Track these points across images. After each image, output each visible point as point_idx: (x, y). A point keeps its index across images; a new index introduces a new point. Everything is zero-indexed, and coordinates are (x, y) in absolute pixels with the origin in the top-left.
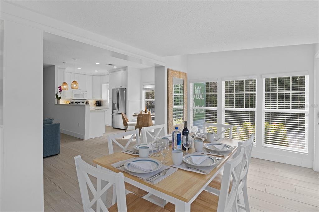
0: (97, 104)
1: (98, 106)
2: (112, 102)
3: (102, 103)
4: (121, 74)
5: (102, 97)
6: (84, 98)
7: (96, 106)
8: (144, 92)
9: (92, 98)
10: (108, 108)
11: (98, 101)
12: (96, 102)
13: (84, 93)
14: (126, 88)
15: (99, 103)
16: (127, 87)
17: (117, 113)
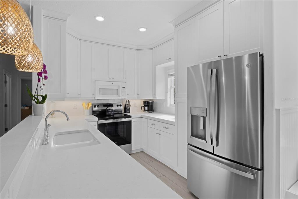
0: (146, 108)
1: (148, 111)
3: (154, 105)
5: (154, 94)
6: (119, 96)
7: (145, 111)
9: (136, 95)
11: (148, 102)
12: (145, 103)
13: (119, 86)
15: (149, 106)
17: (213, 154)
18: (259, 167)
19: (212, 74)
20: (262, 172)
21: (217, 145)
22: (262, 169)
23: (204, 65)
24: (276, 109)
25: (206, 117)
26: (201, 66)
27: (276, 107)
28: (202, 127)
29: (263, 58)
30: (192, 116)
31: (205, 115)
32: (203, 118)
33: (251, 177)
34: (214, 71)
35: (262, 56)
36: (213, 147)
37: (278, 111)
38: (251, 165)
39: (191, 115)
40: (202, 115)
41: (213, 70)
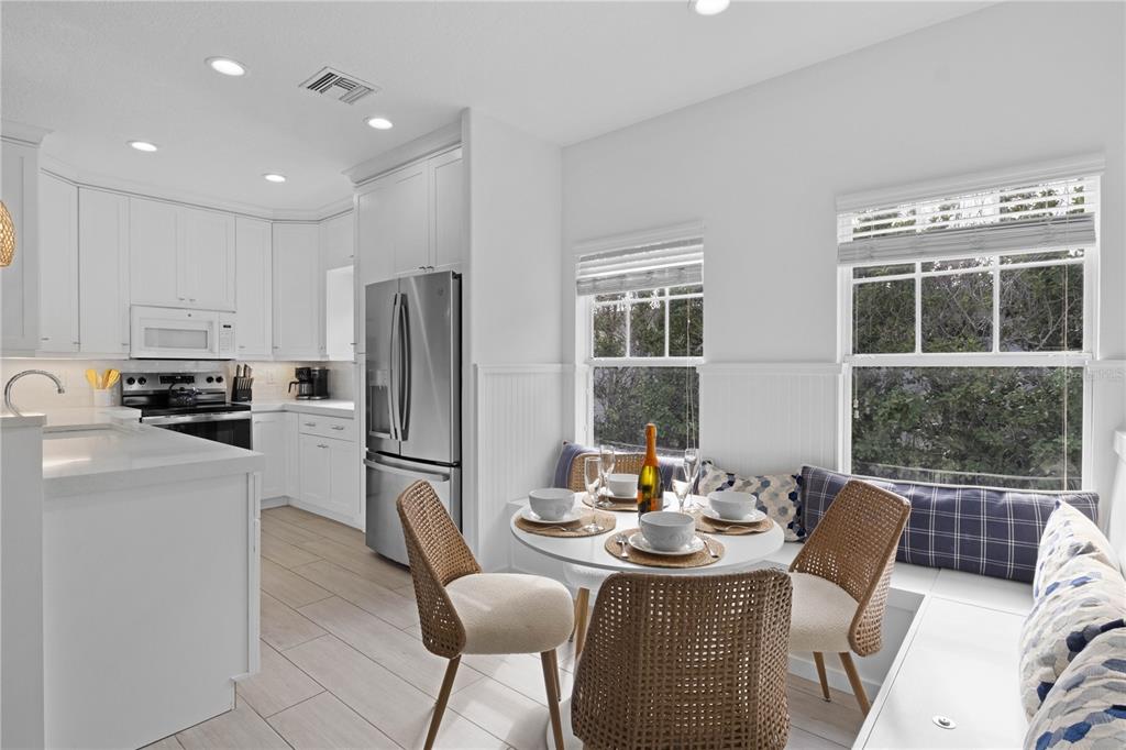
0: (305, 387)
1: (311, 396)
2: (370, 377)
3: (331, 378)
4: (426, 180)
5: (323, 348)
6: (211, 351)
7: (300, 396)
8: (586, 308)
9: (269, 351)
10: (348, 416)
11: (309, 370)
12: (299, 372)
13: (211, 323)
14: (459, 277)
15: (315, 381)
16: (468, 267)
17: (399, 456)
18: (452, 461)
19: (395, 302)
20: (458, 470)
21: (406, 439)
22: (459, 465)
24: (474, 365)
29: (460, 282)
31: (386, 384)
36: (399, 443)
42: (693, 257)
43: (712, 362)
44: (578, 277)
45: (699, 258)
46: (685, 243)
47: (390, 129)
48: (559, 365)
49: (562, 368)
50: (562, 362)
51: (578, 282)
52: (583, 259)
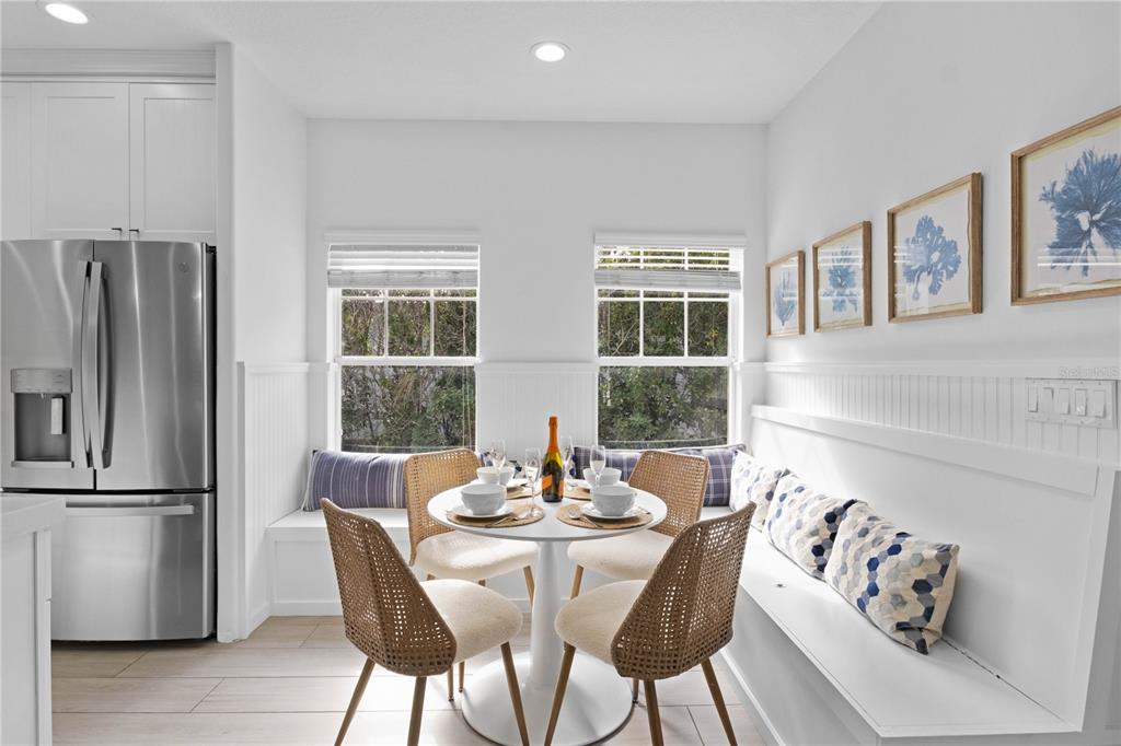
17: (94, 492)
18: (206, 486)
19: (88, 274)
20: (212, 495)
21: (106, 464)
22: (213, 489)
23: (69, 246)
24: (238, 363)
25: (69, 395)
26: (58, 246)
27: (238, 358)
28: (56, 428)
29: (214, 257)
30: (18, 397)
31: (65, 390)
32: (61, 400)
33: (188, 509)
34: (97, 268)
35: (212, 250)
36: (95, 471)
37: (241, 365)
38: (188, 487)
39: (12, 396)
40: (56, 391)
41: (94, 264)
42: (471, 263)
43: (490, 361)
44: (330, 267)
45: (475, 265)
46: (461, 249)
47: (86, 24)
48: (307, 364)
49: (310, 368)
50: (307, 361)
51: (329, 273)
52: (333, 248)
